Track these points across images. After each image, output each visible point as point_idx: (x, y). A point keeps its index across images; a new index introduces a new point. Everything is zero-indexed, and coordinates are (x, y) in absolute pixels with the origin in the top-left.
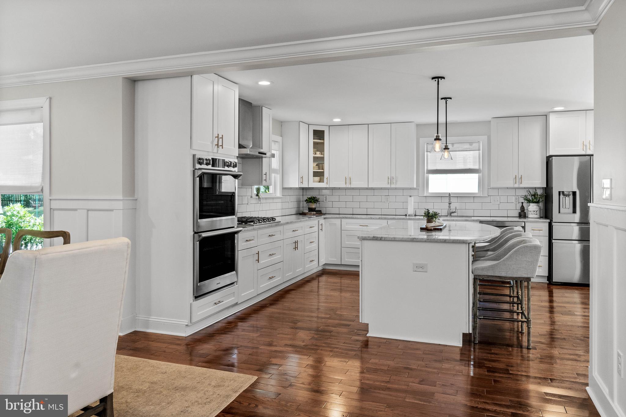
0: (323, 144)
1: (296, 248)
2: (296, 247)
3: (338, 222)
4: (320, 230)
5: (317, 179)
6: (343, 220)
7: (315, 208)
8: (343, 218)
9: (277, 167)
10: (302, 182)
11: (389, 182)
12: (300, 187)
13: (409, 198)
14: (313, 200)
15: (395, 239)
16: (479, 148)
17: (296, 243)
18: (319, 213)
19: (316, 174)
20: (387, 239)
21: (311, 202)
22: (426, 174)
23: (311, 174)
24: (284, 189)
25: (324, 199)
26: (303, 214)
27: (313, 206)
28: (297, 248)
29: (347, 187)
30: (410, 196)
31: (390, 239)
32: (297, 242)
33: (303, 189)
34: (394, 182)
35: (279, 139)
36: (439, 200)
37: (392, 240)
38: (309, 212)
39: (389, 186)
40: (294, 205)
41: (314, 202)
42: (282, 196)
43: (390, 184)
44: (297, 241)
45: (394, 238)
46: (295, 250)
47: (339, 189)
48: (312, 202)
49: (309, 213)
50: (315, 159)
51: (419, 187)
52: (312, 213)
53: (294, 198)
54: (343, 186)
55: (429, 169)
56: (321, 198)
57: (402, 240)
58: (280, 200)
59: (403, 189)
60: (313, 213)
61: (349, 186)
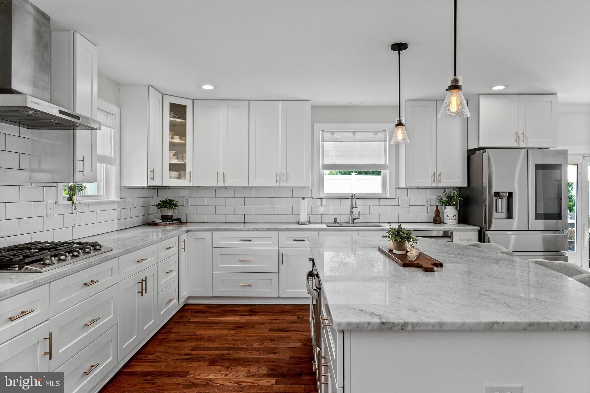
0: (184, 125)
1: (143, 291)
2: (144, 288)
3: (207, 235)
4: (181, 250)
5: (175, 174)
6: (214, 233)
7: (172, 216)
8: (216, 230)
9: (111, 154)
10: (153, 178)
11: (278, 179)
12: (149, 185)
13: (302, 201)
14: (169, 204)
15: (444, 328)
16: (385, 139)
17: (144, 282)
18: (178, 221)
19: (173, 167)
20: (420, 329)
21: (165, 207)
22: (322, 169)
23: (167, 167)
24: (122, 188)
25: (185, 202)
26: (153, 224)
27: (169, 212)
28: (146, 290)
29: (219, 185)
30: (303, 198)
31: (430, 328)
32: (146, 280)
33: (153, 189)
34: (285, 179)
35: (115, 110)
36: (338, 202)
37: (434, 329)
38: (163, 221)
39: (277, 185)
40: (140, 211)
41: (170, 207)
42: (119, 200)
43: (279, 182)
44: (146, 277)
45: (441, 324)
46: (142, 295)
47: (206, 188)
48: (167, 208)
49: (163, 223)
50: (172, 146)
51: (313, 186)
52: (167, 223)
53: (139, 202)
54: (215, 184)
55: (324, 164)
56: (180, 202)
57: (462, 329)
58: (116, 206)
59: (293, 189)
60: (169, 223)
61: (222, 185)
